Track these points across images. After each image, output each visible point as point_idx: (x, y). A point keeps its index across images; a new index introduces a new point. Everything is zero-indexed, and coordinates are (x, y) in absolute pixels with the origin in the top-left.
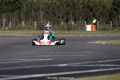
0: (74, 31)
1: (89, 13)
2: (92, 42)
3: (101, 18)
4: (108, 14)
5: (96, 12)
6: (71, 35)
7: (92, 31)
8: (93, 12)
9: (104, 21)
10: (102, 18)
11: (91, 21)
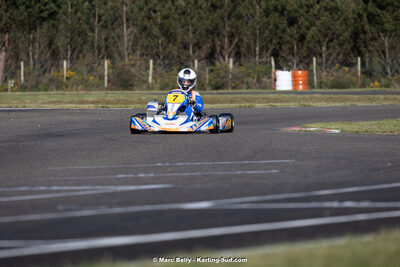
0: (234, 91)
1: (284, 31)
2: (296, 129)
3: (324, 49)
4: (347, 34)
5: (308, 29)
6: (226, 105)
7: (295, 92)
8: (299, 27)
9: (334, 55)
10: (328, 48)
11: (291, 57)
